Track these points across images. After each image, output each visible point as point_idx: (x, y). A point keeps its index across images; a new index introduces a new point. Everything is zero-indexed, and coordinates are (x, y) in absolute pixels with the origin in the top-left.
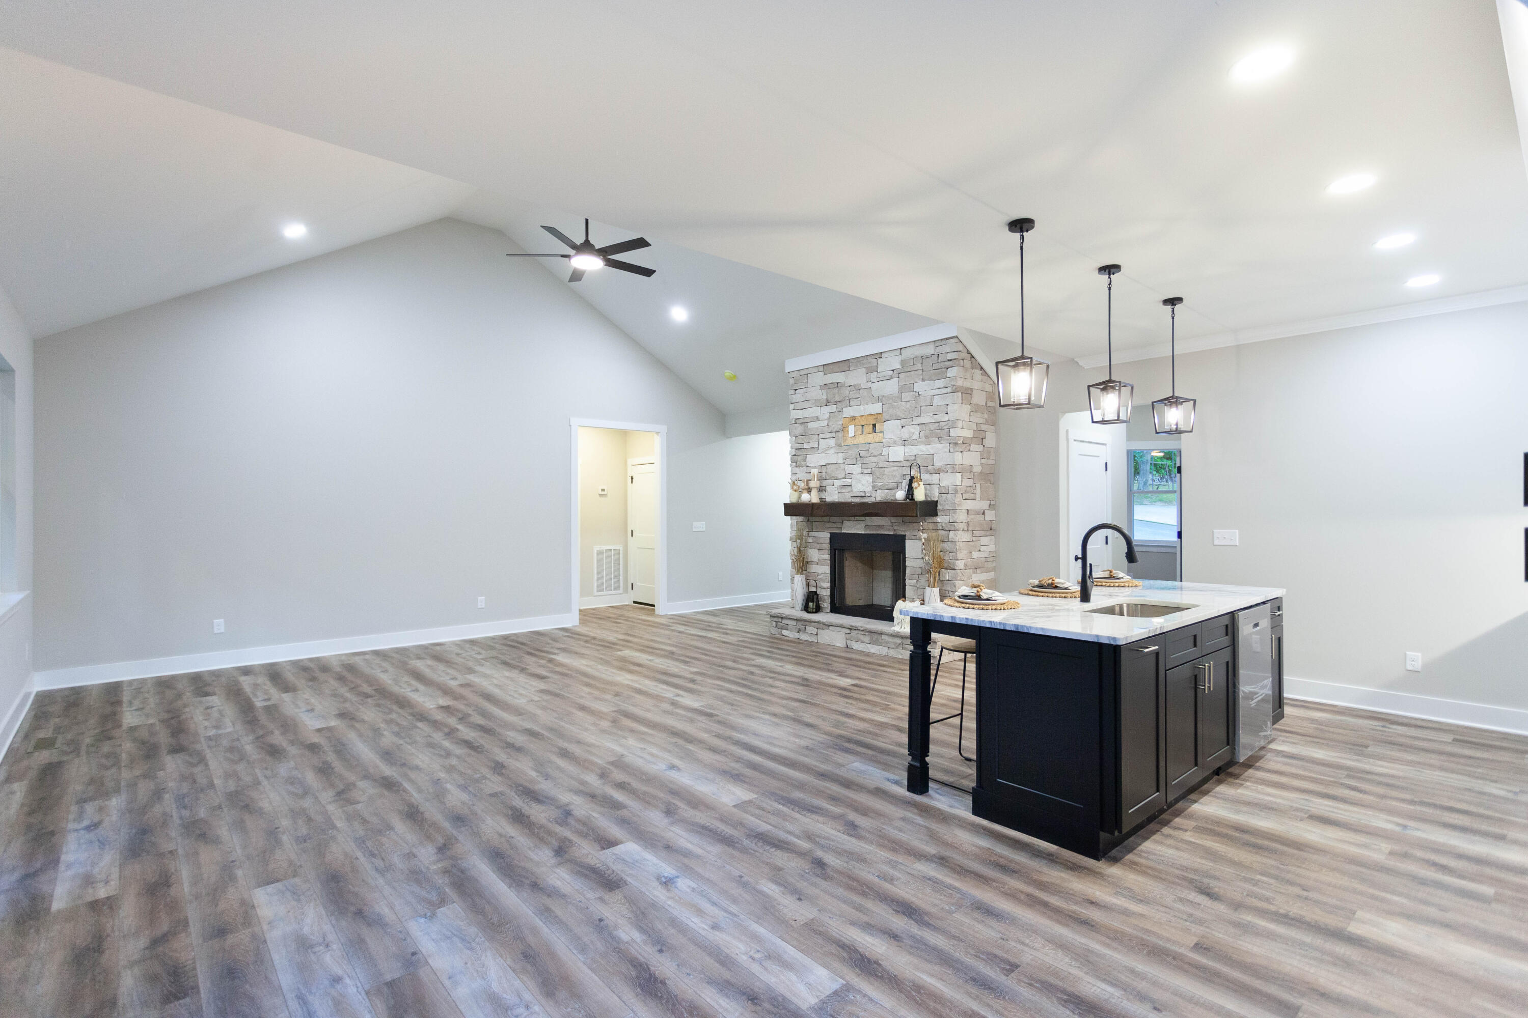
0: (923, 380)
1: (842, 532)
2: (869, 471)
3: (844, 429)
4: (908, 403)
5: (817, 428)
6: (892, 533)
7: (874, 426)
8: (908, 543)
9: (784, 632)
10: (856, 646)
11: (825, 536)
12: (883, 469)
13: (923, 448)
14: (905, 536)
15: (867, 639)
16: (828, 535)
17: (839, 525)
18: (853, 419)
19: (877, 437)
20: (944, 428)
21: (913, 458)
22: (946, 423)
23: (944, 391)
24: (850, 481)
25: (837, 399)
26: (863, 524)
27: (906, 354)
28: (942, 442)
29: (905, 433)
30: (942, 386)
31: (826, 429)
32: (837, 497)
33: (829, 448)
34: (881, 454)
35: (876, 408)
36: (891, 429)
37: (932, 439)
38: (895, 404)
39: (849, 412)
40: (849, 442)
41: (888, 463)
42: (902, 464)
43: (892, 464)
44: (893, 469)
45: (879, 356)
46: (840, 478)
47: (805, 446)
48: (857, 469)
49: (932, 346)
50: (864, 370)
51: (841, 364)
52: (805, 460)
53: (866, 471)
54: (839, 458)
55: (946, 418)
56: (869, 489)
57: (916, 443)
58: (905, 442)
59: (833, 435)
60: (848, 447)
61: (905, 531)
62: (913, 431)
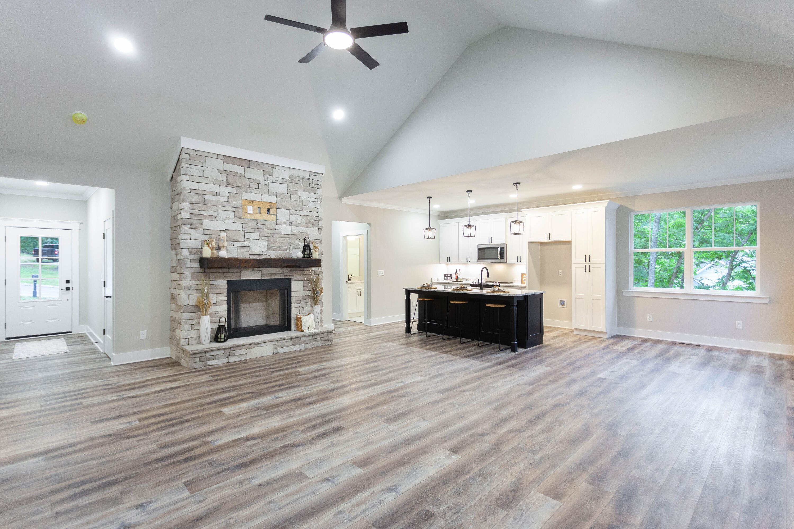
0: (304, 191)
1: (241, 279)
2: (266, 238)
3: (244, 207)
4: (295, 201)
5: (217, 202)
6: (282, 278)
7: (268, 210)
8: (294, 284)
9: (210, 363)
10: (281, 350)
11: (223, 284)
12: (276, 238)
13: (304, 229)
14: (290, 279)
15: (290, 343)
16: (226, 282)
17: (238, 274)
18: (251, 202)
19: (272, 217)
20: (316, 220)
21: (298, 234)
22: (317, 217)
23: (316, 200)
24: (249, 243)
25: (238, 185)
26: (260, 273)
27: (293, 172)
28: (315, 227)
29: (293, 218)
30: (315, 197)
31: (226, 204)
32: (237, 255)
33: (229, 218)
34: (275, 229)
35: (273, 199)
36: (283, 215)
37: (309, 225)
38: (287, 200)
39: (246, 196)
40: (247, 216)
41: (280, 235)
42: (290, 236)
43: (283, 236)
44: (283, 238)
45: (275, 167)
46: (240, 241)
47: (202, 213)
48: (255, 236)
49: (308, 174)
50: (262, 172)
51: (241, 161)
52: (202, 224)
53: (263, 238)
54: (238, 227)
55: (317, 215)
56: (265, 250)
57: (300, 225)
58: (291, 224)
59: (234, 209)
60: (248, 220)
61: (292, 276)
62: (296, 218)
